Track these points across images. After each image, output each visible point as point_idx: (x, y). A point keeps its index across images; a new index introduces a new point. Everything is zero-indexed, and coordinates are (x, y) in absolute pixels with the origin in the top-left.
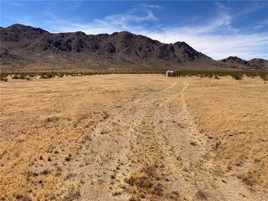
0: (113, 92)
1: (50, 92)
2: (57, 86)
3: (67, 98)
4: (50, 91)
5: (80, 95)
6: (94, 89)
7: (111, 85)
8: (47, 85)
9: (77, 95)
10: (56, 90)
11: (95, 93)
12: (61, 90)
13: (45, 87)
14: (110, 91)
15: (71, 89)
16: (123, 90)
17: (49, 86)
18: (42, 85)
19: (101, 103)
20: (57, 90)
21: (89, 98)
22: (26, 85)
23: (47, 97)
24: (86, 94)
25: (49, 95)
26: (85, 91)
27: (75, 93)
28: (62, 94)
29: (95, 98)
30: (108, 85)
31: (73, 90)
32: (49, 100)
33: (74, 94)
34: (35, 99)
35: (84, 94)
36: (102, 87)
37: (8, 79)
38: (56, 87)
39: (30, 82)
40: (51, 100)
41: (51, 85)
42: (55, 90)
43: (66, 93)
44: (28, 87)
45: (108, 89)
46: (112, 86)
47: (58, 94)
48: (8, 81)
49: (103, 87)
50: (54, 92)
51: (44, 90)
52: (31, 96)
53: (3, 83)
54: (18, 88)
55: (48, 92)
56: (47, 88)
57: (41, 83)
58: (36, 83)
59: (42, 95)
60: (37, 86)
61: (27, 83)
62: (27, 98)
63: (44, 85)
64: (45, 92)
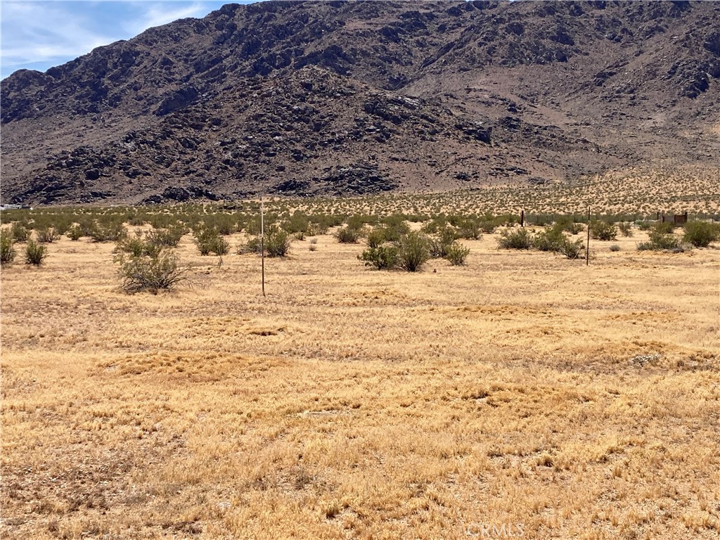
1: (654, 362)
4: (654, 354)
8: (661, 299)
13: (638, 314)
17: (671, 308)
18: (630, 296)
20: (709, 345)
22: (540, 289)
23: (606, 417)
32: (604, 460)
34: (513, 424)
40: (618, 462)
41: (685, 300)
42: (690, 348)
44: (533, 310)
50: (680, 364)
51: (619, 335)
52: (495, 396)
53: (435, 271)
54: (479, 313)
55: (636, 361)
56: (650, 322)
57: (628, 282)
58: (601, 281)
59: (575, 396)
60: (595, 298)
61: (548, 281)
62: (457, 413)
63: (638, 297)
64: (620, 357)
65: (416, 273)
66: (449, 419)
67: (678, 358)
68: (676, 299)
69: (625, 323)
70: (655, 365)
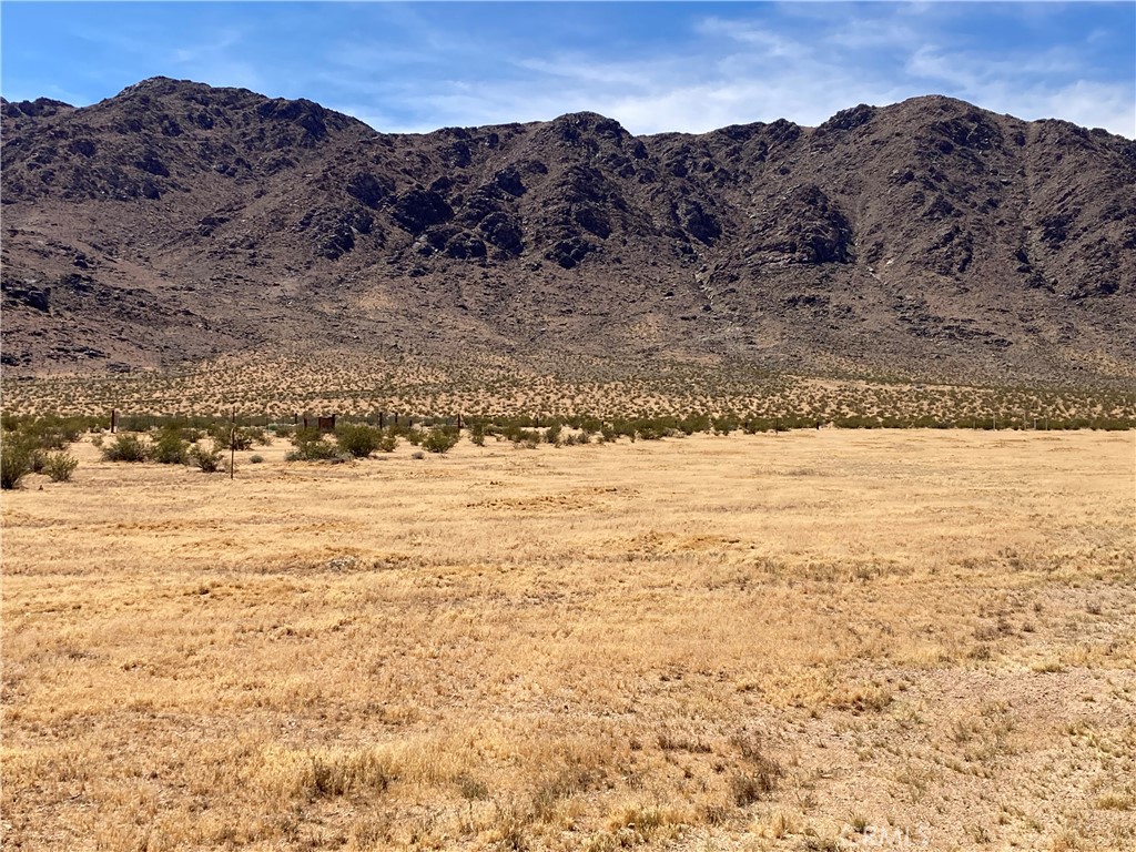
0: (824, 575)
1: (351, 565)
2: (402, 520)
3: (468, 614)
4: (349, 558)
5: (562, 590)
6: (671, 544)
7: (807, 521)
8: (335, 512)
9: (540, 591)
10: (392, 551)
11: (677, 580)
12: (427, 554)
13: (321, 525)
14: (799, 571)
15: (500, 548)
16: (904, 562)
17: (347, 521)
18: (299, 511)
19: (717, 665)
20: (401, 549)
21: (627, 622)
22: (190, 505)
23: (325, 603)
24: (606, 586)
25: (341, 587)
26: (600, 565)
27: (528, 577)
28: (436, 580)
29: (672, 622)
30: (783, 519)
31: (518, 554)
33: (519, 583)
34: (244, 612)
35: (590, 584)
36: (733, 537)
37: (73, 465)
38: (396, 529)
39: (217, 485)
41: (362, 512)
42: (384, 552)
43: (465, 573)
44: (200, 525)
45: (778, 547)
46: (819, 527)
47: (403, 583)
48: (74, 474)
49: (743, 536)
50: (376, 566)
51: (306, 544)
52: (217, 591)
53: (41, 489)
54: (137, 530)
55: (333, 565)
56: (333, 533)
57: (292, 496)
58: (259, 495)
59: (293, 588)
60: (261, 513)
61: (196, 496)
62: (185, 606)
63: (310, 510)
64: (317, 561)
65: (17, 491)
66: (180, 612)
67: (373, 560)
68: (352, 511)
69: (308, 534)
70: (352, 569)
